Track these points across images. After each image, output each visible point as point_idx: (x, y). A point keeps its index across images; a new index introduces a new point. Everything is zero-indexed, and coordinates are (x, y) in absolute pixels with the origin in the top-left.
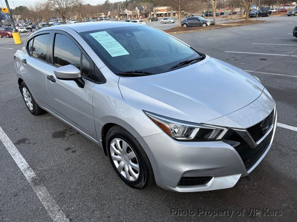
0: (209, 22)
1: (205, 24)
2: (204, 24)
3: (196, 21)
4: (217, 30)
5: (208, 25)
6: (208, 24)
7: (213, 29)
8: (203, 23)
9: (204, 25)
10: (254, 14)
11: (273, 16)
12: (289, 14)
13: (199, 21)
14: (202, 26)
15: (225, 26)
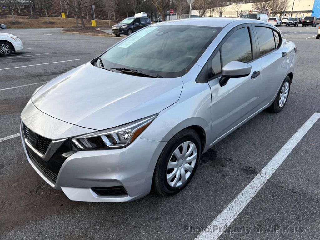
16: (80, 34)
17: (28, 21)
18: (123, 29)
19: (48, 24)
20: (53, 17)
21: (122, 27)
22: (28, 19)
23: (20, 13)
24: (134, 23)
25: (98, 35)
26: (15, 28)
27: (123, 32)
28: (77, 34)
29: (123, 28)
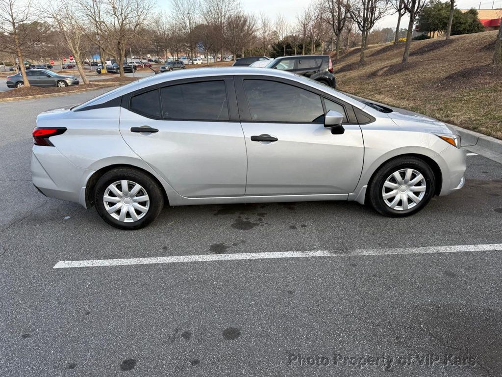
0: (68, 79)
1: (63, 83)
2: (60, 83)
3: (45, 78)
4: (96, 91)
5: (69, 84)
6: (69, 82)
7: (91, 90)
8: (58, 81)
9: (62, 85)
10: (114, 69)
11: (140, 72)
12: (163, 70)
13: (49, 76)
14: (58, 86)
15: (103, 85)
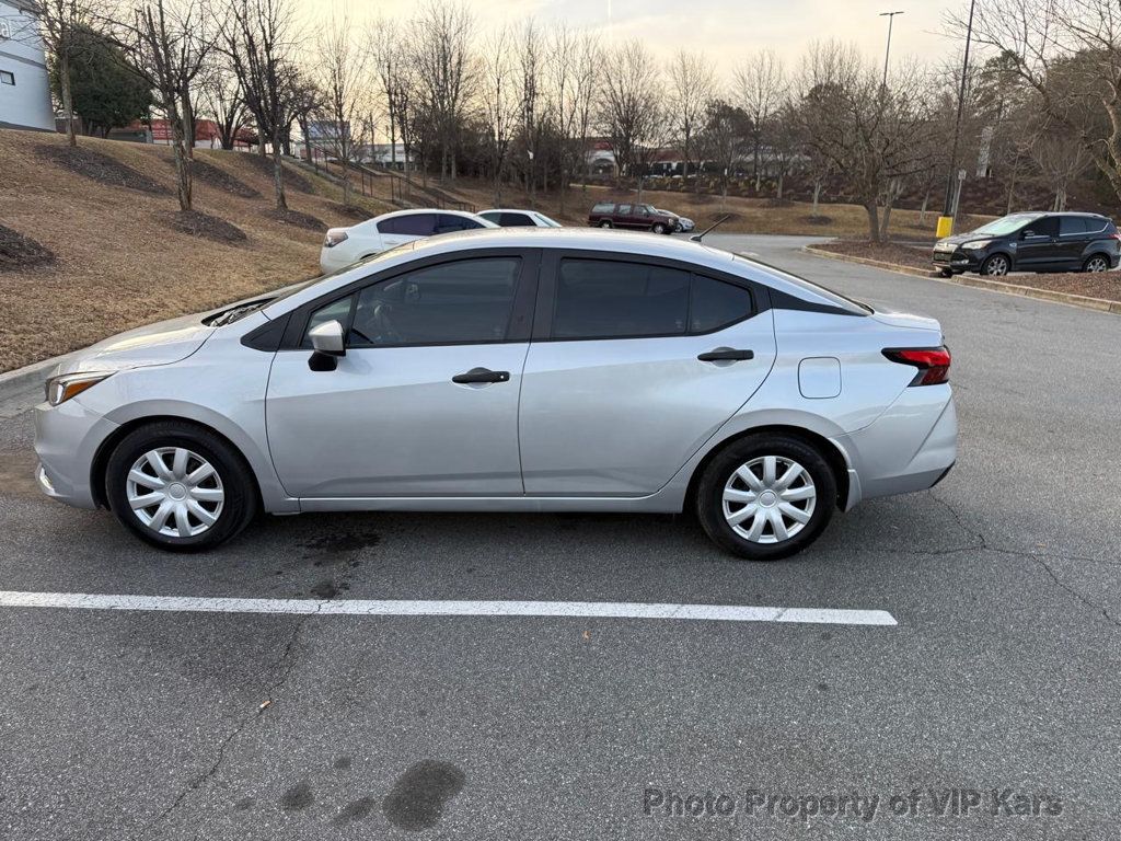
16: (843, 259)
17: (759, 213)
18: (969, 254)
19: (811, 223)
20: (846, 203)
21: (965, 246)
22: (763, 206)
23: (757, 189)
24: (1025, 235)
25: (887, 267)
26: (727, 231)
27: (967, 262)
28: (838, 258)
29: (969, 250)
